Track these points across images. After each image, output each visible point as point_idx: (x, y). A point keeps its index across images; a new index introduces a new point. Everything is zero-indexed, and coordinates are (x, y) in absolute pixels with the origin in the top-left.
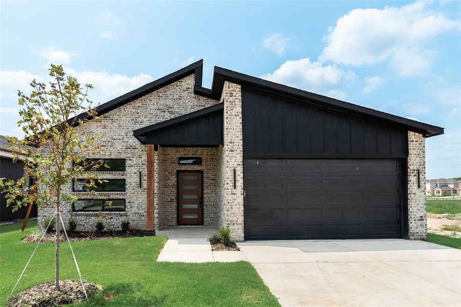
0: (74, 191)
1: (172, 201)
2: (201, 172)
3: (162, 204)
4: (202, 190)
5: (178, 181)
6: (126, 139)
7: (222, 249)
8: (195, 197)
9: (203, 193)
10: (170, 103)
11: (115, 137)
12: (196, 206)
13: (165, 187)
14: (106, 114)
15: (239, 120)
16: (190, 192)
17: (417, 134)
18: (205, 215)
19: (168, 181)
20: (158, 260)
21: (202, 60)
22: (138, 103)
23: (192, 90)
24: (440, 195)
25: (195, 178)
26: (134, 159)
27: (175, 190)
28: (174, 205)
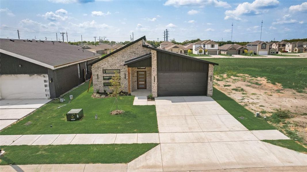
0: (104, 80)
1: (135, 81)
2: (146, 71)
3: (133, 82)
4: (146, 77)
5: (137, 75)
6: (120, 63)
7: (150, 101)
8: (144, 79)
9: (146, 79)
10: (134, 50)
11: (116, 62)
12: (144, 83)
13: (133, 77)
14: (113, 55)
15: (156, 62)
16: (142, 78)
17: (211, 65)
18: (147, 86)
19: (134, 75)
20: (133, 105)
21: (145, 36)
22: (123, 50)
23: (142, 45)
24: (297, 52)
25: (143, 73)
26: (123, 69)
27: (136, 78)
28: (136, 83)
